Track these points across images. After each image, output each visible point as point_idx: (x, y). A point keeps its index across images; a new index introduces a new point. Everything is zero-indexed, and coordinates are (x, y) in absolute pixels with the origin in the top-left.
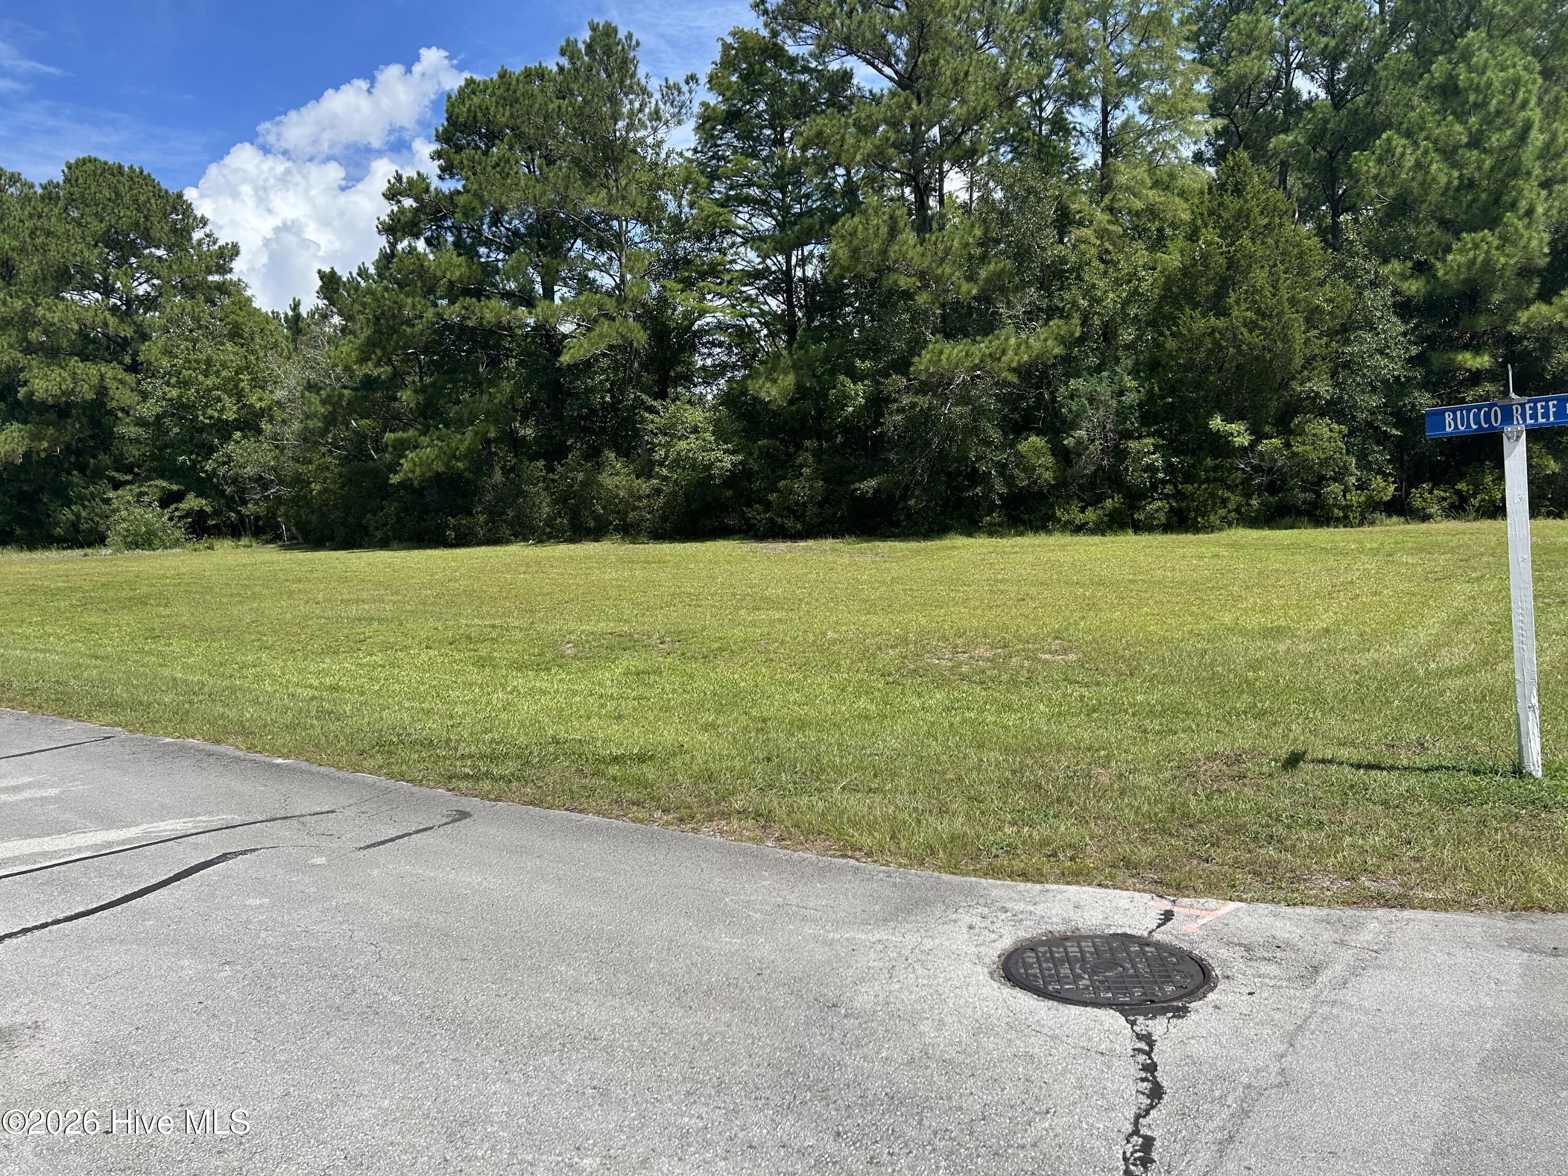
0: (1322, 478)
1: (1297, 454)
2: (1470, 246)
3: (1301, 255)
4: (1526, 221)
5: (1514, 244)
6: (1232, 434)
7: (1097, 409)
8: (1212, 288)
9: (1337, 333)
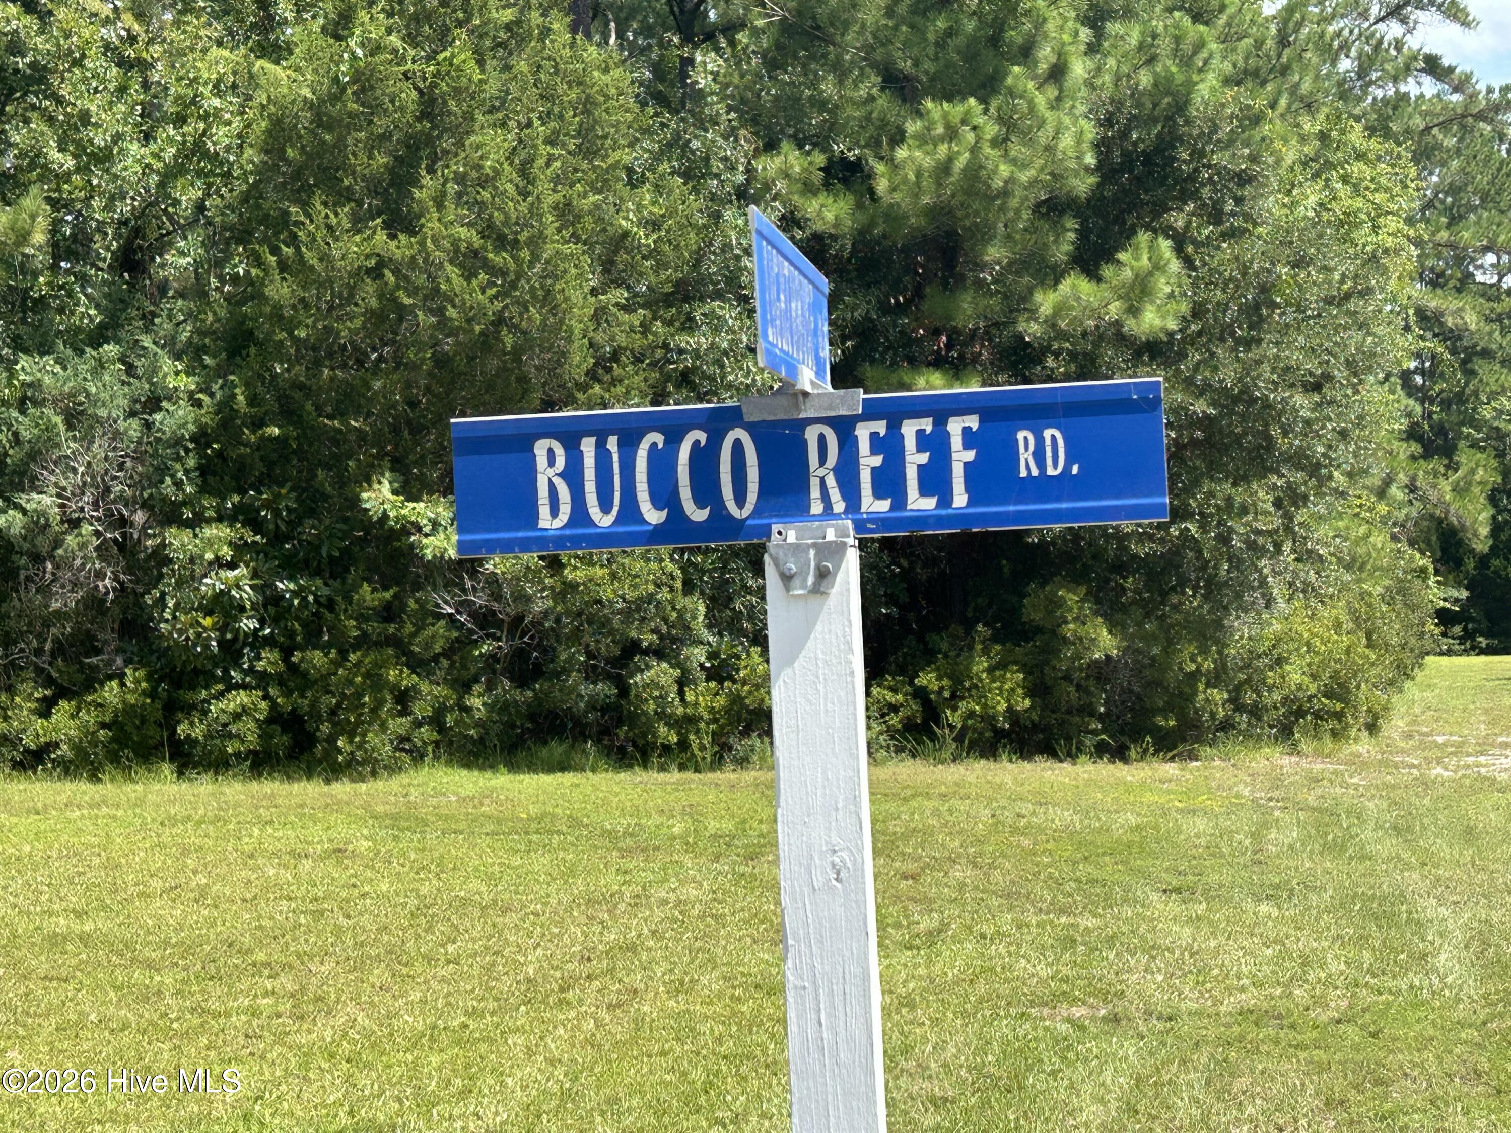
0: (632, 648)
1: (572, 586)
2: (940, 130)
3: (587, 105)
4: (1052, 92)
5: (1027, 138)
6: (419, 529)
7: (88, 440)
8: (381, 159)
9: (668, 300)
